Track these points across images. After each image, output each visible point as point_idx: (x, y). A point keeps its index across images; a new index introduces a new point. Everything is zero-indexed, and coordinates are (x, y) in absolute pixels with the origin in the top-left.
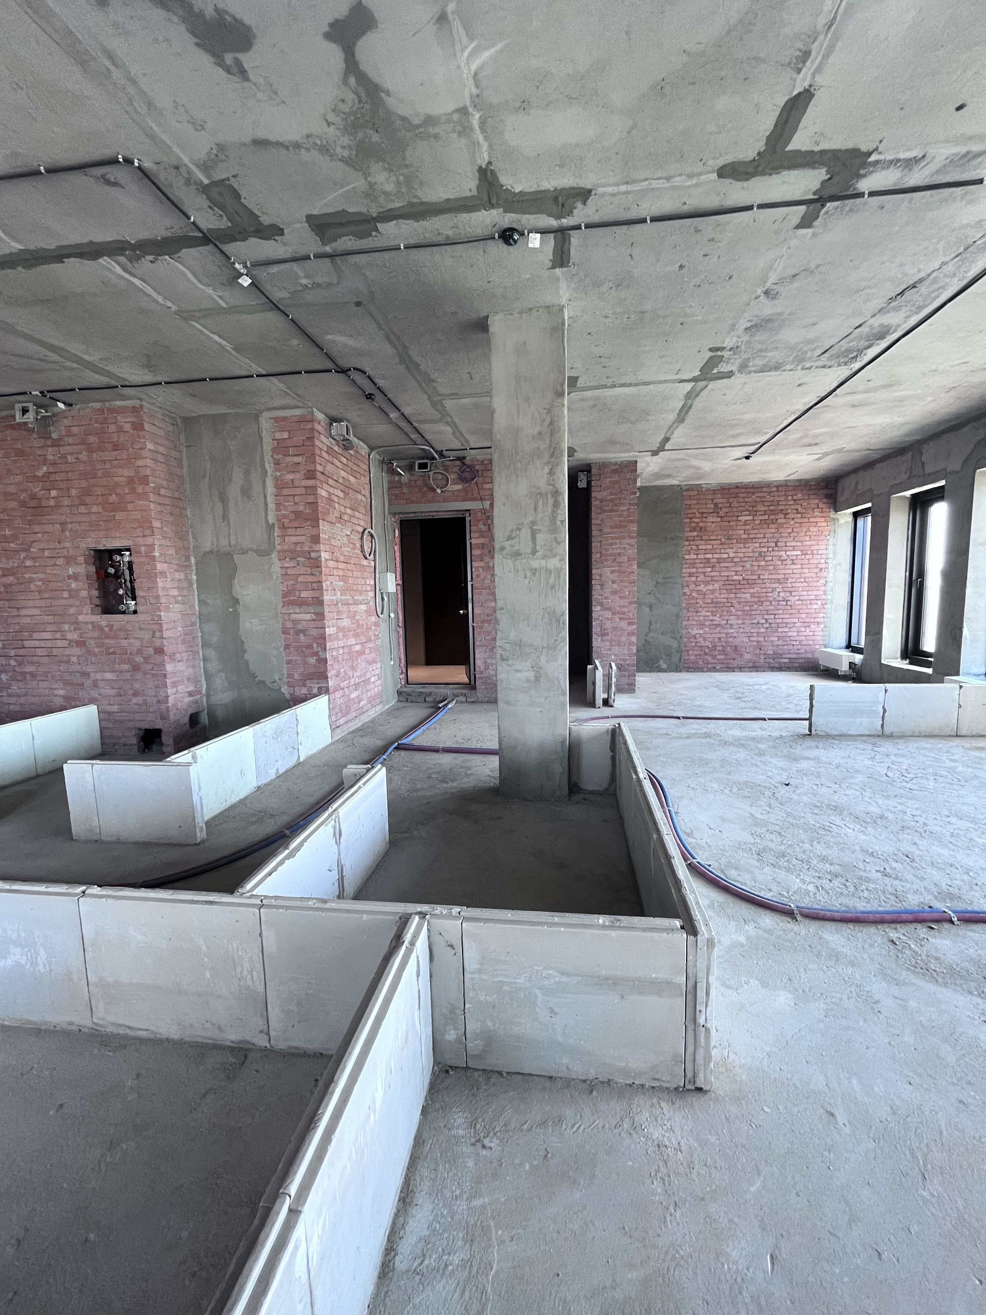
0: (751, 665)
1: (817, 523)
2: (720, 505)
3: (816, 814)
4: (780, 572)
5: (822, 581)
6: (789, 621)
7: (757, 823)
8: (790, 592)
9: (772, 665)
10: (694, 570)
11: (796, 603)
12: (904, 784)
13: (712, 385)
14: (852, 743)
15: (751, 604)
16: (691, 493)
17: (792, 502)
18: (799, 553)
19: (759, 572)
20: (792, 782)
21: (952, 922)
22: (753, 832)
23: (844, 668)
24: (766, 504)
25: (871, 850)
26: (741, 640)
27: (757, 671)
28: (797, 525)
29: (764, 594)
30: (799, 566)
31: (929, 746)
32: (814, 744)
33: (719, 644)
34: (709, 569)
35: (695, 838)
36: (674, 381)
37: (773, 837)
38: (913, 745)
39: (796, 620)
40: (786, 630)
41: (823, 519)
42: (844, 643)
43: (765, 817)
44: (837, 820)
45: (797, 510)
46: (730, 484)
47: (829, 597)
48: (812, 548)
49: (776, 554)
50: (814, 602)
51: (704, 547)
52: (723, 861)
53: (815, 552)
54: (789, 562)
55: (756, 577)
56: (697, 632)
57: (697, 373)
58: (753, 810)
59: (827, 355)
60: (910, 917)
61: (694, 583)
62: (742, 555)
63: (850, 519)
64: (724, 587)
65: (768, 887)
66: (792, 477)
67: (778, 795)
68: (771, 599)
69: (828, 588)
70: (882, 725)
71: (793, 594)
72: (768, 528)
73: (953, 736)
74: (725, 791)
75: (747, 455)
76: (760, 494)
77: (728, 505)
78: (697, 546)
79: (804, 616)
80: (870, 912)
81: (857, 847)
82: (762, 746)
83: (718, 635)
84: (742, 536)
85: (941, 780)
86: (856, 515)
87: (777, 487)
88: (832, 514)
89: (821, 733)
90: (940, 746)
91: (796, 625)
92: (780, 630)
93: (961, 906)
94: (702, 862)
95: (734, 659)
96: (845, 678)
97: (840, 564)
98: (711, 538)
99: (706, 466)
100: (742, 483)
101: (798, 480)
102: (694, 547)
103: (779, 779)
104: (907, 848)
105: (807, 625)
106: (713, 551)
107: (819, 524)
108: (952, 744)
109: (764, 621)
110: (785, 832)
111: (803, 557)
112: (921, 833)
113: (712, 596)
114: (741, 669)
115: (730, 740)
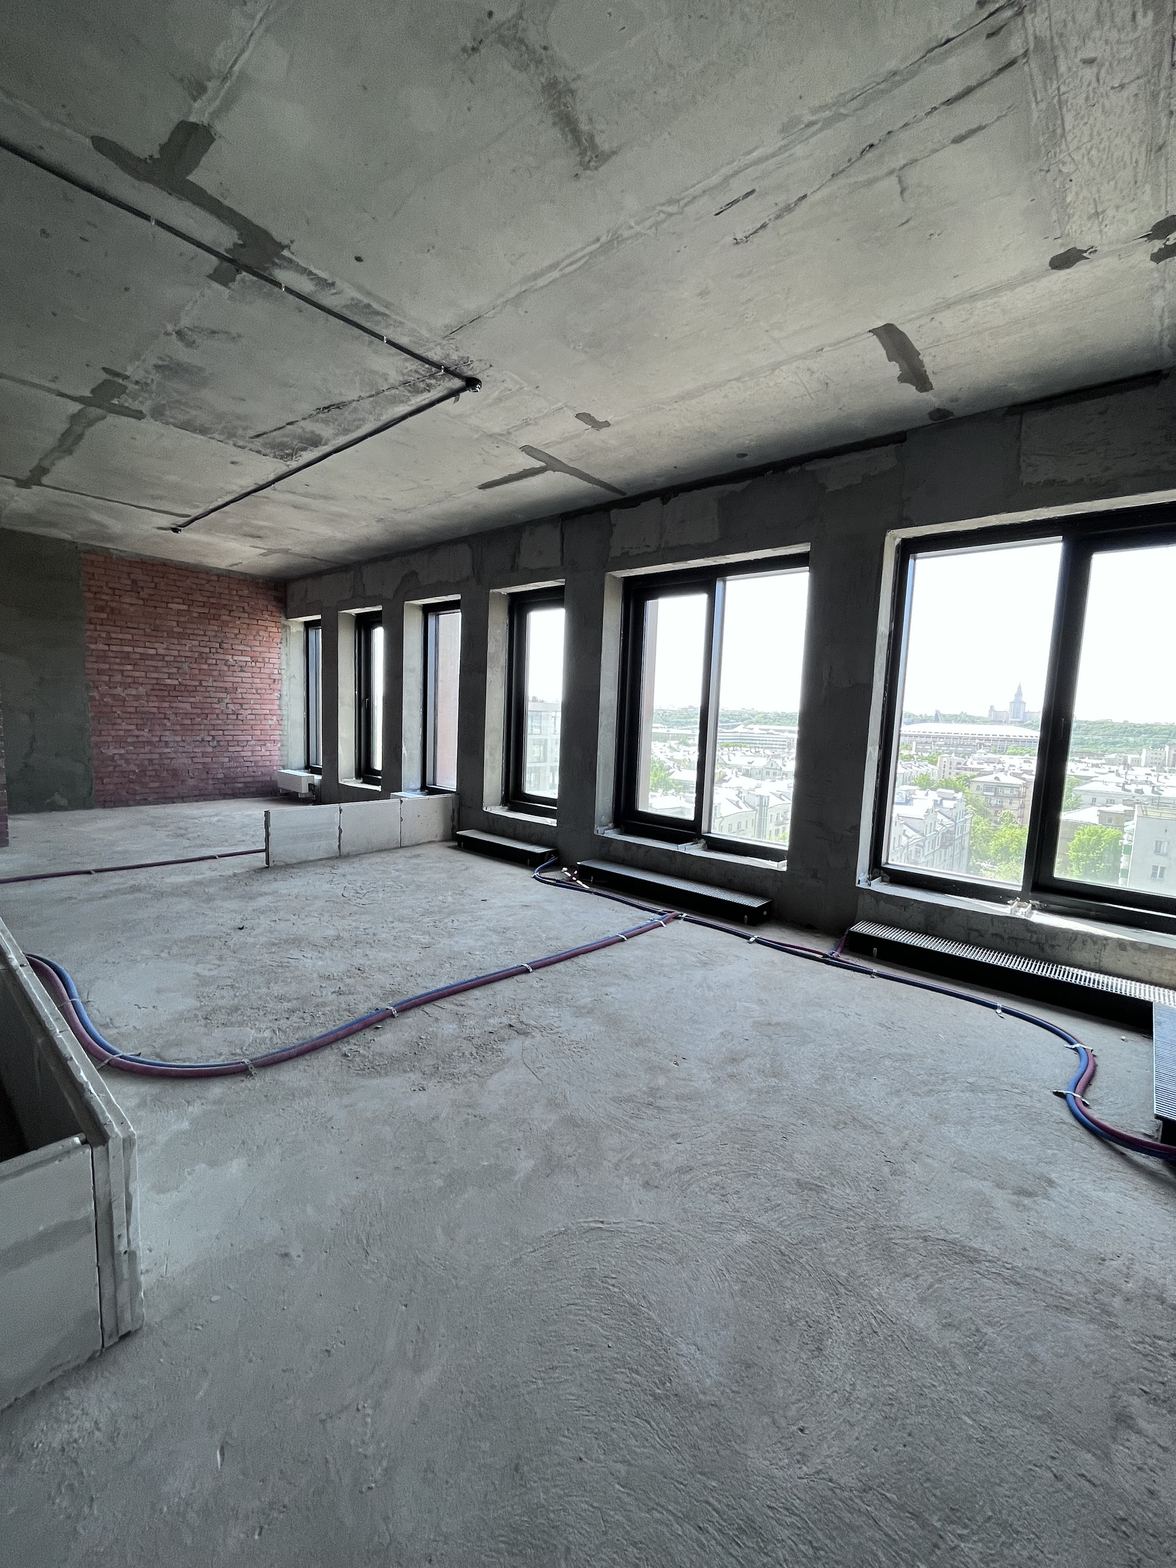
0: (196, 793)
1: (267, 627)
2: (140, 584)
3: (274, 953)
4: (226, 679)
5: (277, 694)
6: (242, 738)
7: (204, 982)
8: (241, 704)
9: (223, 792)
10: (107, 666)
11: (249, 717)
12: (358, 900)
13: (111, 419)
14: (313, 869)
15: (192, 716)
16: (93, 557)
17: (237, 598)
18: (249, 659)
19: (201, 677)
20: (246, 924)
21: (393, 1016)
22: (199, 994)
23: (304, 790)
24: (205, 594)
25: (327, 974)
26: (181, 761)
27: (205, 800)
28: (245, 626)
29: (209, 705)
30: (250, 675)
31: (379, 860)
32: (271, 877)
33: (150, 768)
34: (129, 667)
35: (116, 1028)
36: (49, 390)
37: (224, 993)
38: (366, 862)
39: (249, 738)
40: (239, 749)
41: (273, 624)
42: (301, 762)
43: (215, 973)
44: (295, 953)
45: (243, 608)
46: (154, 558)
47: (285, 712)
48: (263, 655)
49: (221, 657)
50: (269, 717)
51: (120, 636)
52: (159, 1042)
53: (267, 660)
54: (237, 669)
55: (197, 683)
56: (116, 751)
57: (87, 393)
58: (199, 969)
59: (260, 439)
60: (360, 1025)
61: (107, 684)
62: (176, 653)
63: (302, 629)
64: (153, 693)
65: (218, 1052)
66: (234, 568)
67: (231, 943)
68: (217, 711)
69: (283, 702)
70: (339, 846)
71: (245, 706)
72: (209, 624)
73: (398, 848)
74: (163, 955)
75: (174, 526)
76: (197, 581)
77: (153, 585)
78: (108, 632)
79: (259, 732)
80: (325, 1035)
81: (315, 975)
82: (211, 890)
83: (148, 756)
84: (175, 630)
85: (387, 890)
86: (308, 625)
87: (218, 576)
88: (283, 620)
89: (278, 864)
90: (388, 858)
91: (249, 743)
92: (231, 749)
93: (399, 999)
94: (127, 1054)
95: (173, 787)
96: (305, 801)
97: (294, 677)
98: (130, 625)
99: (116, 527)
100: (172, 561)
101: (242, 573)
102: (104, 635)
103: (233, 924)
104: (359, 961)
105: (263, 743)
106: (133, 643)
107: (269, 629)
108: (398, 855)
109: (210, 738)
110: (238, 982)
111: (253, 664)
112: (370, 944)
113: (136, 704)
114: (183, 799)
115: (169, 890)
